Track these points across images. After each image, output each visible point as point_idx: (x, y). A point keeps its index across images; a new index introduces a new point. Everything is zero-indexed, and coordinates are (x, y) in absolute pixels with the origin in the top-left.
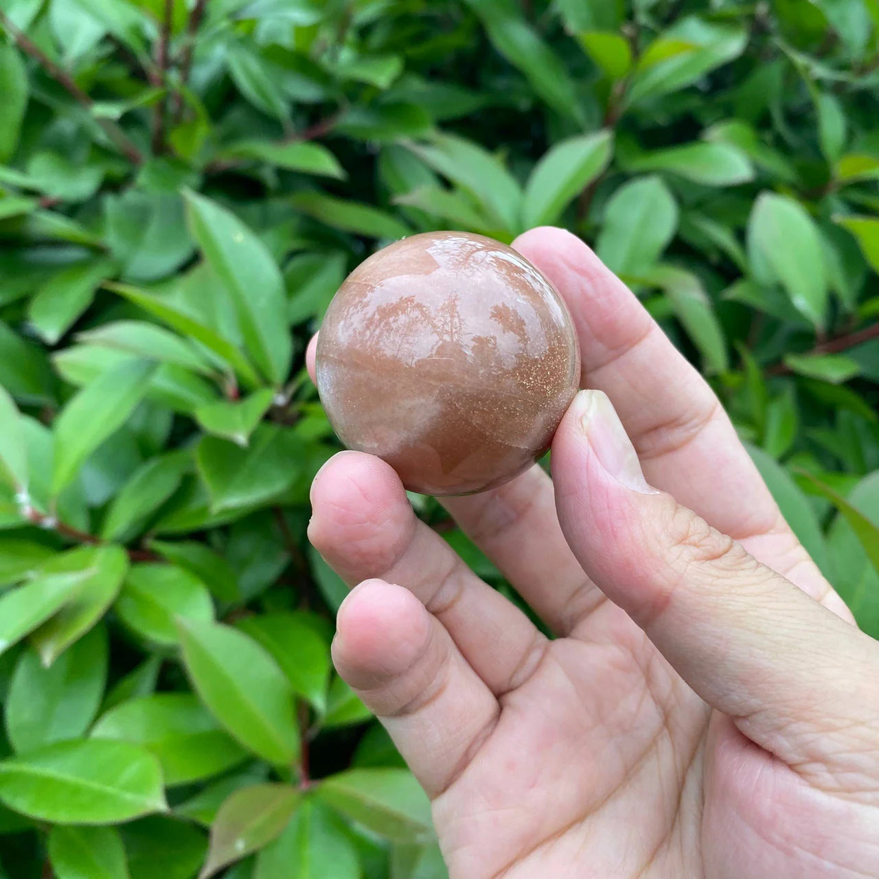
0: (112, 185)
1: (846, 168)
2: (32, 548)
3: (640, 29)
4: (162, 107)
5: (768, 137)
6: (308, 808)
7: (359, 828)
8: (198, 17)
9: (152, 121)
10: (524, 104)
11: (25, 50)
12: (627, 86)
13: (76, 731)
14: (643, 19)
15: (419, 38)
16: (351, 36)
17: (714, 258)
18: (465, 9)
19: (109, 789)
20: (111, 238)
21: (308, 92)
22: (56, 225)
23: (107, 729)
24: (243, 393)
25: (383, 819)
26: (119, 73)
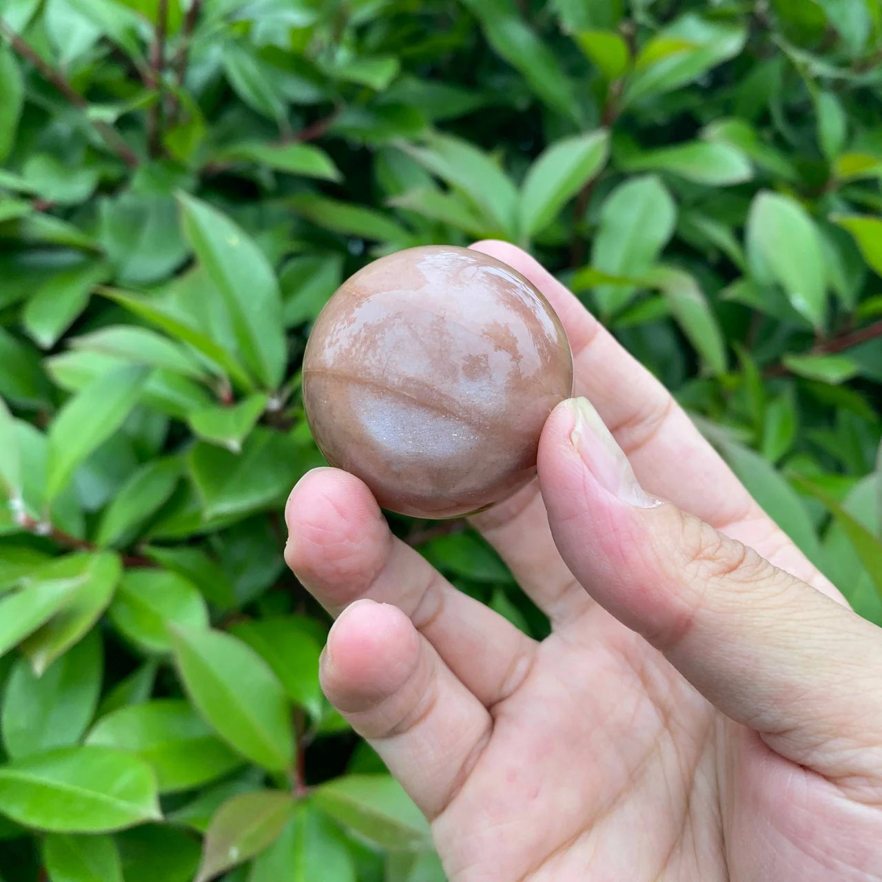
0: (107, 188)
1: (845, 166)
2: (26, 554)
3: (639, 28)
4: (157, 109)
5: (767, 135)
6: (303, 815)
7: (355, 834)
8: (194, 18)
9: (148, 122)
10: (521, 103)
11: (20, 52)
12: (625, 84)
13: (71, 737)
14: (641, 17)
15: (416, 38)
16: (348, 36)
17: (713, 257)
18: (463, 8)
19: (103, 797)
20: (106, 241)
21: (304, 93)
22: (50, 228)
23: (101, 736)
24: (237, 396)
25: (379, 825)
26: (115, 74)
